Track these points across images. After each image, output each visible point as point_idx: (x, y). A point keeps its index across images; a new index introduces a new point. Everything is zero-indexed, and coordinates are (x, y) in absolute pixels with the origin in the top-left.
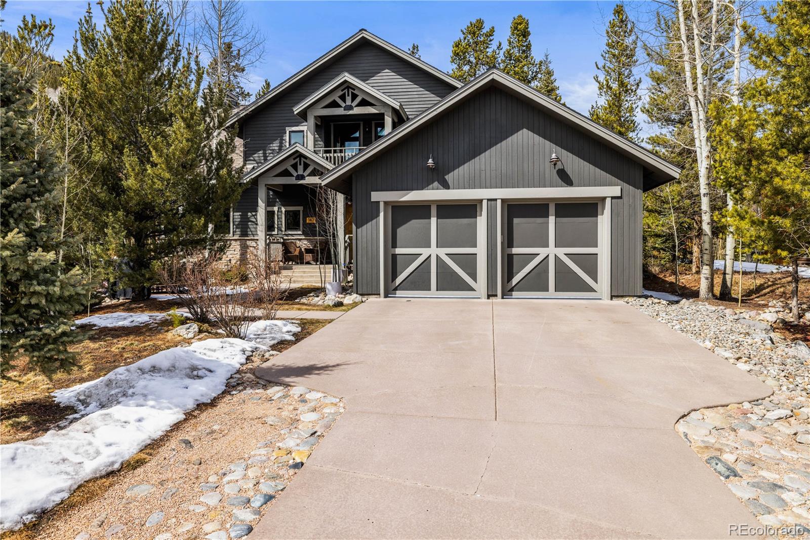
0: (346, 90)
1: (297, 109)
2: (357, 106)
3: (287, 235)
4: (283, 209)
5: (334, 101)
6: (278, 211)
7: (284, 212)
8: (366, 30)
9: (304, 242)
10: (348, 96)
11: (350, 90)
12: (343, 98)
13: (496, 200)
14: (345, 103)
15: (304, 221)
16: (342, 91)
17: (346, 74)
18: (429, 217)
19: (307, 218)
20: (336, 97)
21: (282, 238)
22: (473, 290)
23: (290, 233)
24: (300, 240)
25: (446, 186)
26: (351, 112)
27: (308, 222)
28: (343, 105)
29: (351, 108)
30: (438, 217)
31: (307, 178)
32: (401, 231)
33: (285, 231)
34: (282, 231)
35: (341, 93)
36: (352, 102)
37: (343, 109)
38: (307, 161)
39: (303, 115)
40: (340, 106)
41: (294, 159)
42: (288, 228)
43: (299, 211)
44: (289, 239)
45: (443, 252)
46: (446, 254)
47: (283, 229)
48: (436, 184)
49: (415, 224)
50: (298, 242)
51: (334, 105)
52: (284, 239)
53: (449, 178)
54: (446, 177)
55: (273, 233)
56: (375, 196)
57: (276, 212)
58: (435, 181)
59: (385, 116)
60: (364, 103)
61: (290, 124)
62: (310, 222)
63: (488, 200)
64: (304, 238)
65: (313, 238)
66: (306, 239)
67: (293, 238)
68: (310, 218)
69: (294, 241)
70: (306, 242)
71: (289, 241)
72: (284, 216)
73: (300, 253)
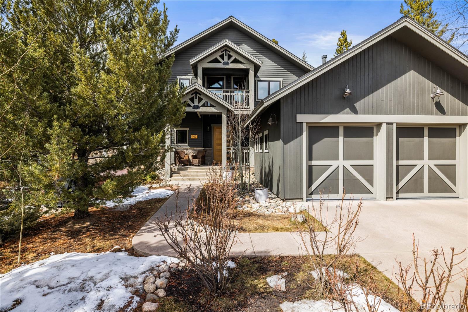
0: (224, 52)
1: (192, 61)
2: (232, 62)
3: (178, 146)
4: (175, 130)
5: (216, 59)
7: (175, 131)
8: (233, 17)
9: (190, 151)
10: (226, 56)
11: (227, 52)
12: (222, 57)
13: (392, 123)
14: (224, 60)
15: (190, 137)
16: (222, 52)
17: (227, 40)
18: (338, 136)
19: (192, 136)
20: (217, 56)
22: (370, 192)
23: (180, 145)
24: (187, 149)
25: (355, 111)
26: (227, 67)
27: (192, 138)
28: (222, 61)
29: (227, 64)
30: (345, 136)
31: (201, 108)
32: (314, 147)
33: (177, 143)
34: (174, 144)
35: (221, 54)
36: (228, 60)
37: (222, 64)
38: (201, 97)
39: (195, 67)
40: (220, 62)
41: (192, 95)
42: (179, 141)
43: (186, 131)
44: (179, 149)
45: (348, 164)
46: (351, 165)
47: (175, 142)
48: (348, 110)
49: (327, 141)
50: (185, 151)
51: (216, 61)
52: (176, 149)
53: (357, 105)
54: (355, 105)
56: (301, 118)
58: (347, 108)
59: (250, 71)
60: (236, 61)
61: (180, 74)
62: (194, 138)
63: (387, 123)
64: (190, 148)
65: (195, 148)
66: (191, 149)
67: (182, 148)
68: (193, 136)
69: (183, 150)
70: (191, 151)
71: (180, 150)
72: (175, 134)
73: (189, 158)
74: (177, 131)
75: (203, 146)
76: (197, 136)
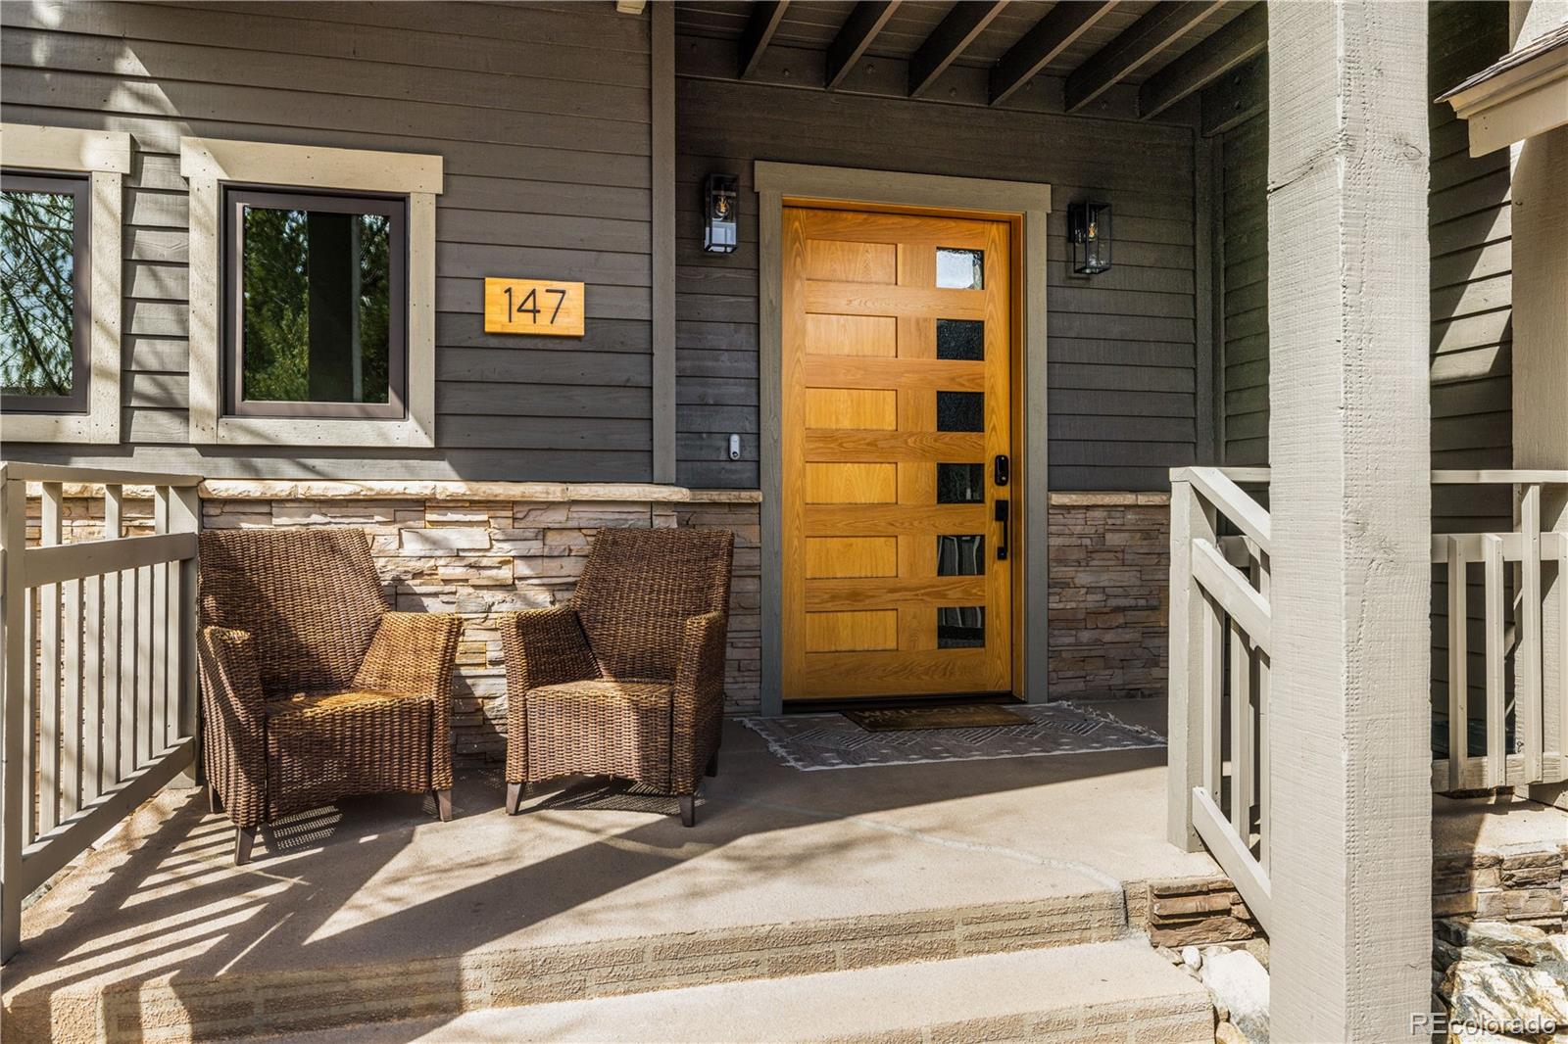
3: (245, 454)
4: (203, 172)
6: (130, 185)
7: (205, 203)
9: (459, 538)
15: (457, 303)
19: (494, 287)
21: (188, 489)
23: (289, 431)
24: (405, 510)
27: (496, 319)
33: (227, 408)
34: (182, 411)
42: (266, 370)
43: (404, 198)
44: (268, 505)
47: (201, 392)
50: (383, 535)
52: (205, 505)
55: (73, 428)
57: (107, 194)
62: (523, 324)
64: (458, 488)
65: (555, 491)
66: (474, 504)
67: (319, 488)
68: (521, 288)
69: (339, 525)
70: (476, 538)
71: (284, 522)
72: (202, 246)
73: (450, 676)
74: (228, 191)
75: (665, 457)
76: (575, 291)
